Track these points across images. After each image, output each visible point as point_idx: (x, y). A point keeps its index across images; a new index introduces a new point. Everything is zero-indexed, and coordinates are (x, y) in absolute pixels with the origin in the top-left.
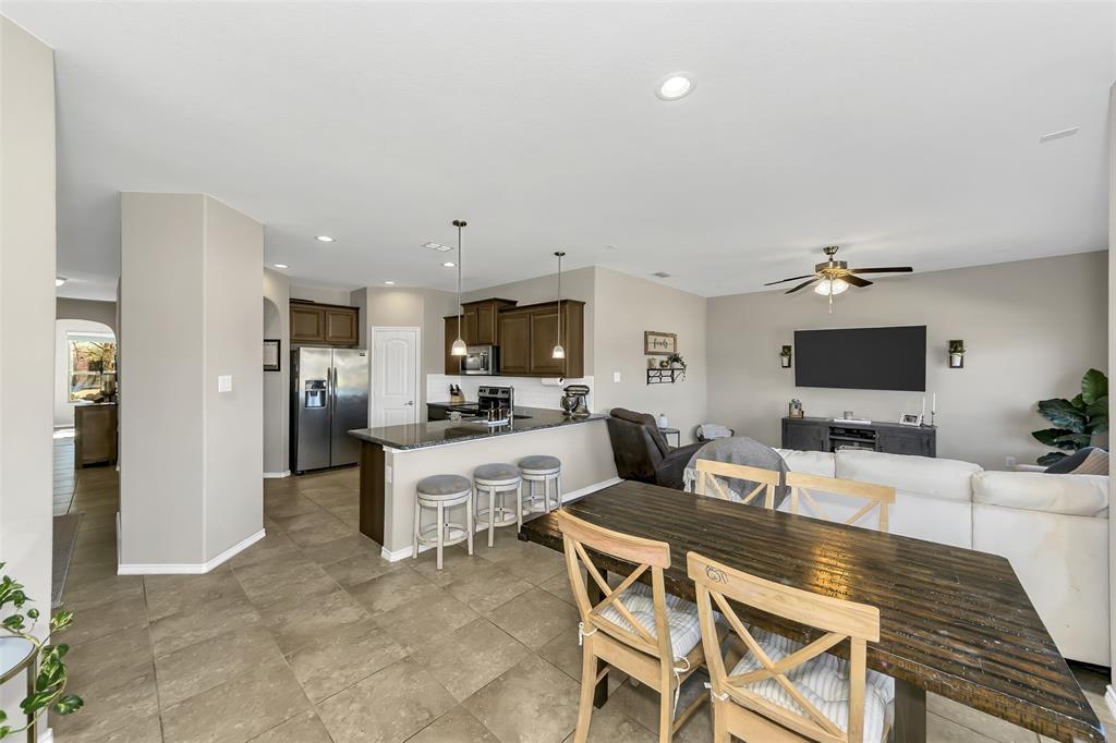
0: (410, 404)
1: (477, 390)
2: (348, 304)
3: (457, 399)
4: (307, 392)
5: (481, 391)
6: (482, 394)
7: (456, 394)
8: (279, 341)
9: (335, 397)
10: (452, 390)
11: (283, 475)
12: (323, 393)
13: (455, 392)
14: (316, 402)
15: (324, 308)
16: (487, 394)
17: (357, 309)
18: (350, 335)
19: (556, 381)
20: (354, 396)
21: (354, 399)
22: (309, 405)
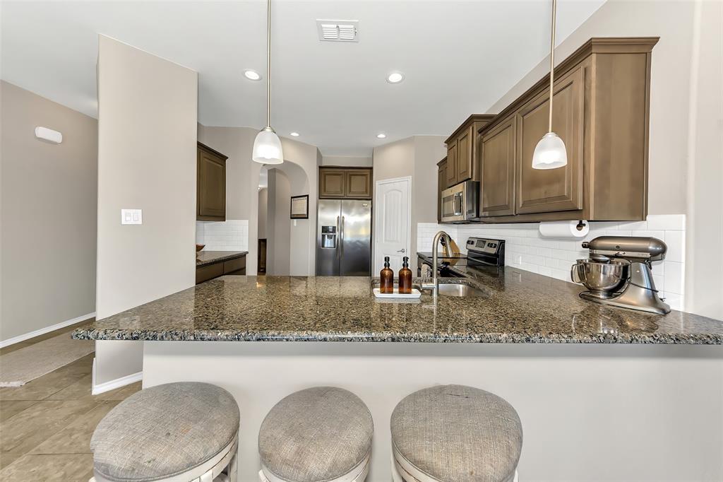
0: (402, 251)
1: (466, 241)
4: (323, 235)
5: (469, 242)
6: (470, 247)
8: (308, 196)
9: (342, 240)
12: (335, 237)
15: (345, 170)
16: (476, 247)
17: (372, 169)
18: (364, 190)
19: (570, 228)
20: (358, 241)
21: (358, 243)
22: (326, 246)
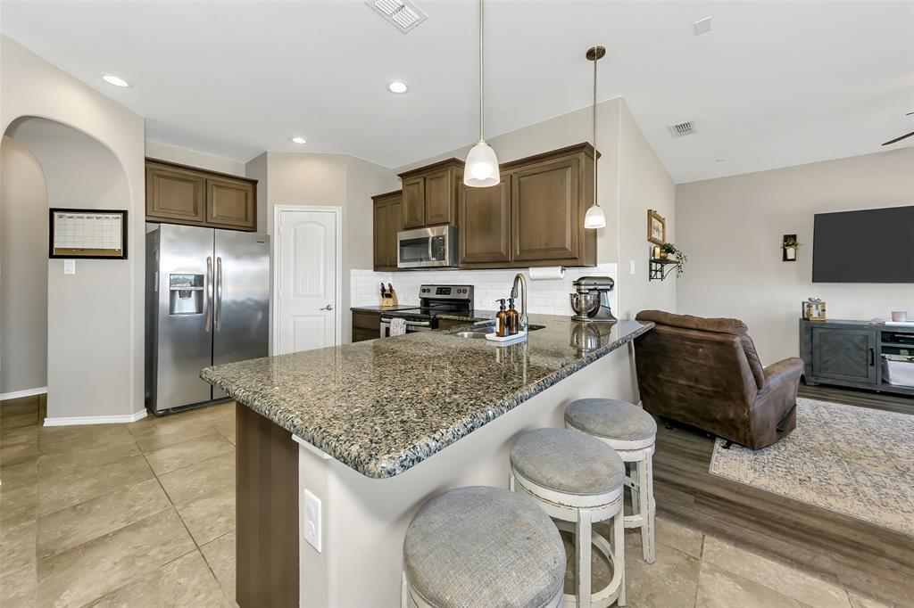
0: (328, 308)
1: (419, 290)
2: (243, 175)
3: (389, 303)
4: (173, 292)
5: (424, 291)
6: (426, 295)
7: (389, 296)
8: (125, 213)
9: (219, 300)
10: (383, 290)
11: (132, 418)
12: (200, 294)
13: (387, 293)
14: (187, 306)
15: (205, 177)
16: (433, 295)
17: (255, 183)
18: (244, 217)
19: (555, 271)
20: (250, 299)
21: (249, 302)
22: (176, 312)
